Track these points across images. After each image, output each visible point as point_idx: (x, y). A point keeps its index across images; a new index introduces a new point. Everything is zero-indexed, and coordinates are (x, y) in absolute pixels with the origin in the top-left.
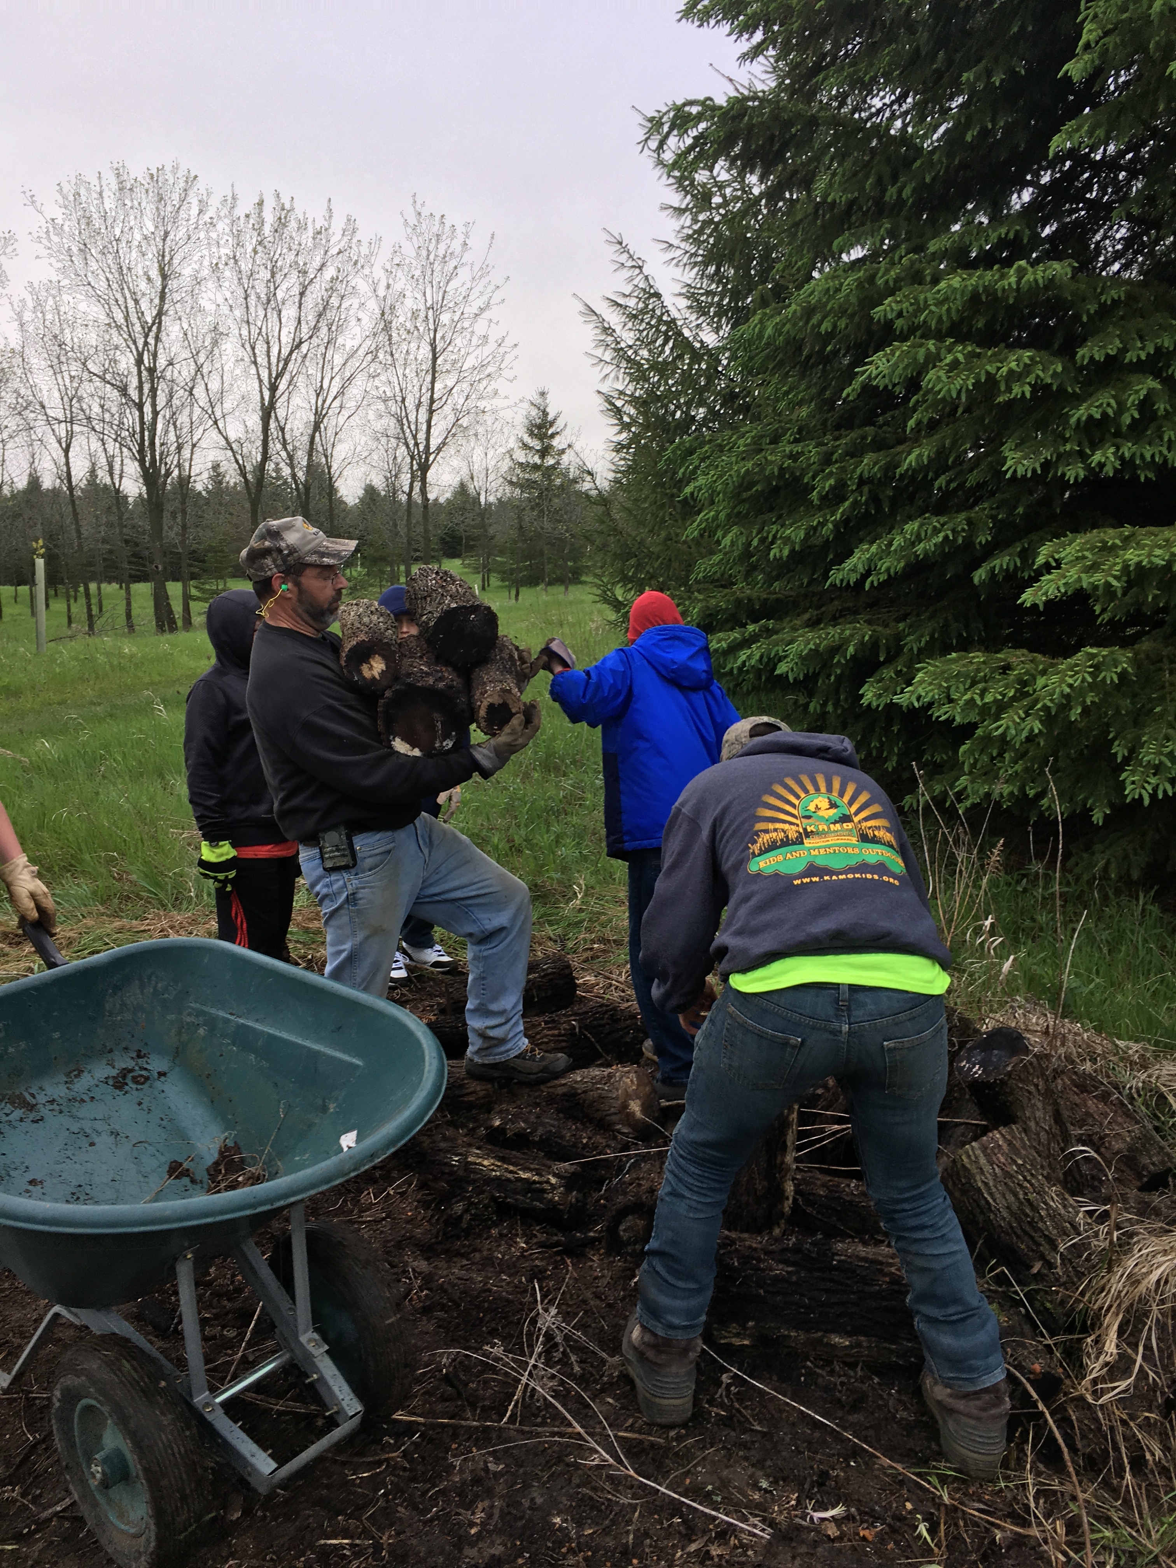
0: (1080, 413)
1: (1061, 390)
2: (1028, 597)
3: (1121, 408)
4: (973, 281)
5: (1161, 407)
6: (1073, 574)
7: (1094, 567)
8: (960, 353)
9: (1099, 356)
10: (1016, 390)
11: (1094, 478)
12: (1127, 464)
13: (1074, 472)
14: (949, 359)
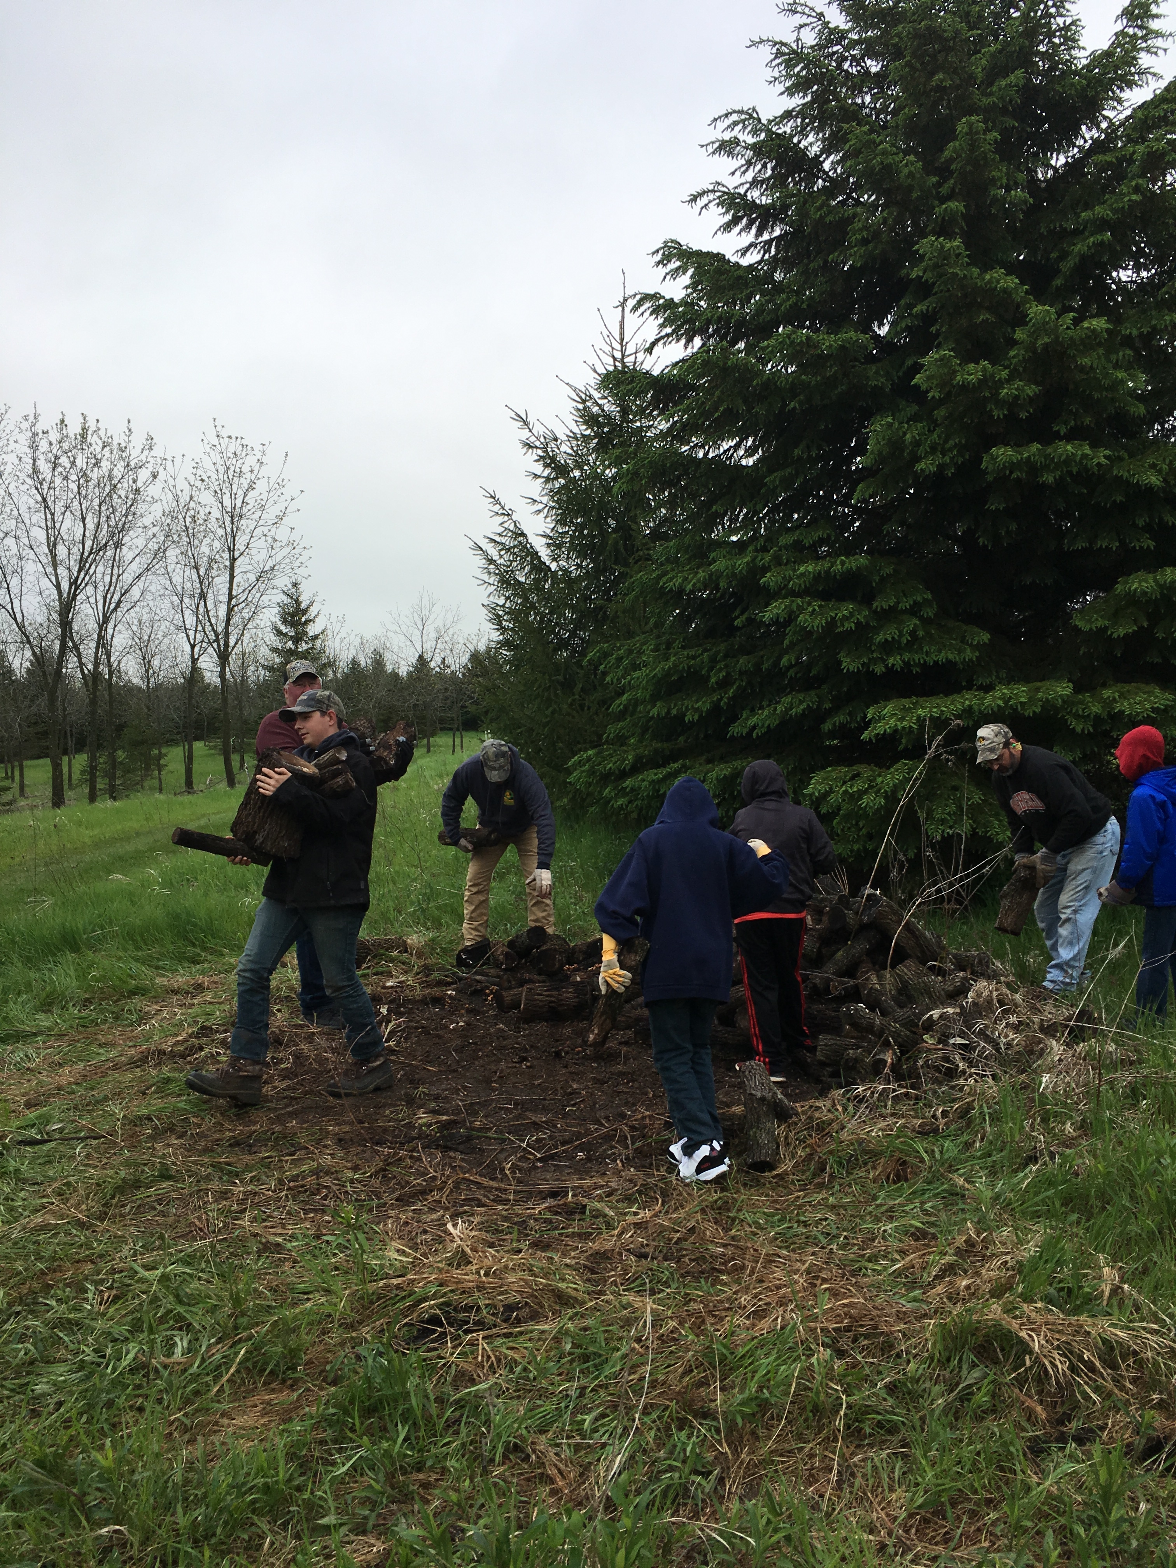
0: (880, 638)
1: (867, 624)
2: (865, 736)
3: (901, 635)
4: (819, 568)
5: (921, 633)
6: (892, 722)
7: (902, 719)
8: (816, 604)
9: (885, 607)
10: (847, 625)
11: (890, 670)
12: (907, 664)
13: (879, 669)
14: (810, 609)
